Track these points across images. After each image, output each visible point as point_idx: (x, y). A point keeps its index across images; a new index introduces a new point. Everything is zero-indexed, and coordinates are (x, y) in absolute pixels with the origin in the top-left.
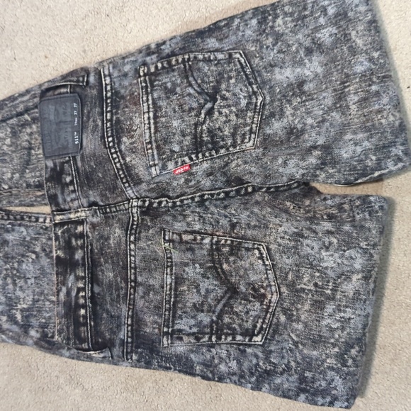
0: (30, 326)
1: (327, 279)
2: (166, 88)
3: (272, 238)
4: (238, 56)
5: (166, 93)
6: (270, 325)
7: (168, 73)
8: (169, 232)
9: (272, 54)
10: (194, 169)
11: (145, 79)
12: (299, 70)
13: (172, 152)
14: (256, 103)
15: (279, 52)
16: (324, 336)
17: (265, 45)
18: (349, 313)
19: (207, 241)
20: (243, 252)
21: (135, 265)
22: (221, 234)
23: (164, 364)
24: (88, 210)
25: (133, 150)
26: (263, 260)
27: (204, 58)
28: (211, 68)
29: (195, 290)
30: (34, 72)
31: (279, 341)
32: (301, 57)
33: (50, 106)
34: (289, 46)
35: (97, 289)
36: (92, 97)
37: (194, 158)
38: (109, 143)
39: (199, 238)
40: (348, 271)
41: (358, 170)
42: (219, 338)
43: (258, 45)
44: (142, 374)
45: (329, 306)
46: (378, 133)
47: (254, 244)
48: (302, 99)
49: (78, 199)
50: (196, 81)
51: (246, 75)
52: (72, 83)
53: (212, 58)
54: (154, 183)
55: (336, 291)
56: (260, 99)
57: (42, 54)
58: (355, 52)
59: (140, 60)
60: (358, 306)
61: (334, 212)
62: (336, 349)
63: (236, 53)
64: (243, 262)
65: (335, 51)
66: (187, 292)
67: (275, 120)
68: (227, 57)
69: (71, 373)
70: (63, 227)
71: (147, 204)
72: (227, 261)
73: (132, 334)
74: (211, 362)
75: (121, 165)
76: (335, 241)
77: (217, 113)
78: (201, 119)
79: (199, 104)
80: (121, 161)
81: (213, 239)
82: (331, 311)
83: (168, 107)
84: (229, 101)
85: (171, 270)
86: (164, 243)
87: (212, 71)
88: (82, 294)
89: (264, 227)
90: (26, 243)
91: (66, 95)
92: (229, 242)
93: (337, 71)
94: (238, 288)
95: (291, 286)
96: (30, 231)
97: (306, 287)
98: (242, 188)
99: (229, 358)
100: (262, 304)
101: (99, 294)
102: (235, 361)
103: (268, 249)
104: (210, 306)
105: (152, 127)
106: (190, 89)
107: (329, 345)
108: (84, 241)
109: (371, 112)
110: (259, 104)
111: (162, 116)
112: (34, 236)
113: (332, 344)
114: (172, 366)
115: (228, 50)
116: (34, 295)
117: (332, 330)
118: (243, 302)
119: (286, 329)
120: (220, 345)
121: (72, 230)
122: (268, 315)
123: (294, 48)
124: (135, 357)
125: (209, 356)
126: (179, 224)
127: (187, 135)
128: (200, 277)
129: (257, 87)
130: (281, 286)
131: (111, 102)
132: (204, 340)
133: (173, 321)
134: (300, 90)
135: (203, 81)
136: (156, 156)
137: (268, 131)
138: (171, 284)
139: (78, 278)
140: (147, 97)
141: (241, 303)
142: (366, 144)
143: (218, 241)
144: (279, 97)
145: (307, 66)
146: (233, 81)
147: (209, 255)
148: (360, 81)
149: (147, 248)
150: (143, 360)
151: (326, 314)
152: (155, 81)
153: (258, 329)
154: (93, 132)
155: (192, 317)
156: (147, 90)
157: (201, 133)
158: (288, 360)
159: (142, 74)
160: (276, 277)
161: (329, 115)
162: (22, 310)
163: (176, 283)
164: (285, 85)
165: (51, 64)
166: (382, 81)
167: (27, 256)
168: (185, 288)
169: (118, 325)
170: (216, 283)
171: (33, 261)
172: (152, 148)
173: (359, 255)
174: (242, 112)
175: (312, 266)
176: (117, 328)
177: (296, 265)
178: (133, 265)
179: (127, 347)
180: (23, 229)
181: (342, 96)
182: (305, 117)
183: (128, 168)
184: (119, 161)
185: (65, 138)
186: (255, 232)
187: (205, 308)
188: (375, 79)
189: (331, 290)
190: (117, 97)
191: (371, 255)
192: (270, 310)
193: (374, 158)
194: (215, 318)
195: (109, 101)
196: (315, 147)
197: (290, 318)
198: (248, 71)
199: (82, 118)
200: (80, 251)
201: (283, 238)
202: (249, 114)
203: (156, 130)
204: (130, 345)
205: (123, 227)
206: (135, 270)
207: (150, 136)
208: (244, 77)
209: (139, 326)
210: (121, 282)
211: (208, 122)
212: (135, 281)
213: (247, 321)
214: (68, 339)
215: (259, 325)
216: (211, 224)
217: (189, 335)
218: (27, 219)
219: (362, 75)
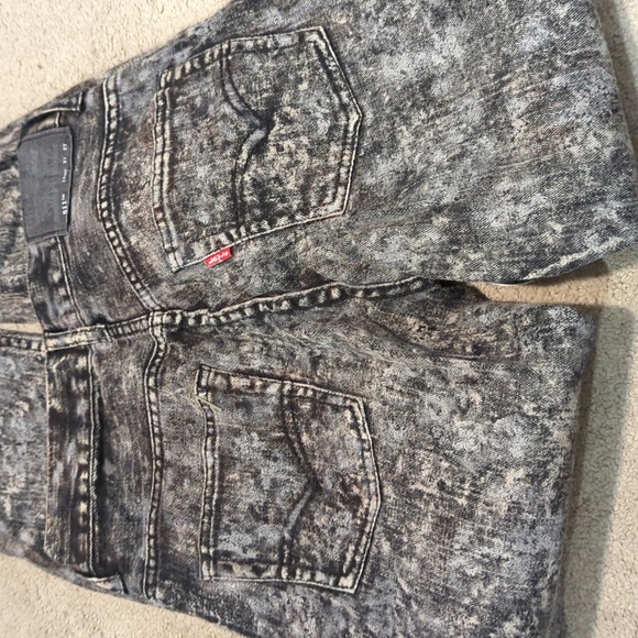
0: (22, 524)
1: (460, 475)
2: (193, 107)
3: (374, 387)
4: (315, 37)
5: (193, 117)
6: (367, 557)
7: (198, 79)
8: (210, 371)
9: (376, 29)
10: (238, 256)
11: (163, 94)
12: (422, 55)
13: (198, 224)
14: (347, 126)
15: (387, 23)
16: (452, 590)
17: (364, 11)
18: (498, 548)
19: (273, 389)
20: (329, 413)
21: (160, 430)
22: (299, 377)
23: (205, 611)
24: (91, 331)
25: (138, 224)
26: (358, 430)
27: (256, 46)
28: (267, 64)
29: (252, 481)
30: (24, 94)
31: (380, 591)
32: (426, 30)
33: (32, 152)
34: (404, 9)
35: (109, 469)
36: (89, 132)
37: (235, 237)
38: (103, 211)
39: (258, 383)
40: (498, 462)
41: (528, 253)
42: (292, 574)
43: (351, 14)
44: (188, 624)
45: (462, 531)
46: (562, 175)
47: (346, 398)
48: (428, 112)
49: (75, 311)
50: (236, 90)
51: (329, 74)
52: (62, 109)
53: (269, 46)
54: (181, 283)
55: (476, 500)
56: (354, 117)
57: (34, 62)
58: (522, 9)
59: (165, 60)
60: (515, 534)
61: (488, 339)
62: (474, 620)
63: (311, 31)
64: (330, 433)
65: (486, 11)
66: (239, 484)
67: (381, 157)
68: (296, 40)
69: (84, 609)
70: (60, 358)
71: (178, 319)
72: (308, 430)
73: (156, 552)
74: (281, 617)
75: (123, 250)
76: (477, 398)
77: (273, 150)
78: (242, 163)
79: (239, 133)
80: (124, 243)
81: (283, 386)
82: (465, 540)
83: (194, 141)
84: (296, 124)
85: (213, 443)
86: (198, 392)
87: (267, 71)
88: (84, 476)
89: (361, 366)
90: (15, 385)
91: (53, 130)
92: (310, 393)
93: (490, 51)
94: (322, 481)
95: (401, 483)
96: (20, 364)
97: (425, 489)
98: (319, 292)
99: (306, 613)
100: (354, 517)
101: (112, 477)
102: (314, 620)
103: (367, 410)
104: (279, 512)
105: (166, 179)
106: (225, 105)
107: (461, 610)
108: (88, 383)
109: (550, 131)
110: (351, 128)
111: (183, 160)
112: (25, 373)
113: (467, 607)
114: (218, 617)
115: (299, 28)
116: (27, 473)
117: (467, 580)
118: (327, 508)
119: (392, 570)
120: (293, 585)
121: (71, 365)
122: (364, 539)
123: (413, 14)
124: (159, 595)
125: (277, 604)
126: (227, 358)
127: (221, 193)
128: (259, 456)
129: (349, 96)
130: (385, 483)
131: (115, 139)
132: (268, 574)
133: (215, 536)
134: (425, 96)
135: (249, 91)
136: (174, 234)
137: (369, 181)
138: (213, 467)
139: (80, 448)
140: (163, 126)
141: (324, 509)
142: (538, 199)
143: (293, 391)
144: (388, 111)
145: (437, 46)
146: (304, 86)
147: (276, 415)
148: (531, 69)
149: (176, 400)
150: (172, 600)
151: (457, 546)
152: (178, 95)
153: (347, 563)
154: (83, 193)
155: (248, 531)
156: (164, 113)
157: (242, 188)
158: (394, 630)
159: (163, 84)
160: (377, 466)
161: (474, 143)
162: (13, 497)
163: (221, 465)
164: (399, 88)
165: (49, 79)
166: (575, 65)
167: (18, 407)
168: (236, 476)
169: (137, 535)
170: (290, 468)
171: (26, 416)
172: (164, 219)
173: (520, 429)
174: (319, 144)
175: (437, 447)
176: (136, 539)
177: (411, 444)
178: (156, 430)
179: (148, 574)
180: (9, 360)
181: (498, 102)
182: (432, 150)
183: (134, 256)
184: (120, 244)
185: (49, 205)
186: (347, 376)
187: (271, 514)
188: (559, 63)
189: (468, 498)
190: (125, 128)
191: (546, 431)
192: (367, 530)
193: (559, 228)
194: (287, 536)
195: (111, 137)
196: (438, 210)
197: (397, 546)
198: (333, 66)
199: (74, 168)
200: (83, 401)
201: (392, 389)
202: (334, 148)
203: (172, 186)
204: (152, 572)
205: (141, 361)
206: (161, 439)
207: (161, 198)
208: (325, 76)
209: (165, 538)
210: (143, 458)
211: (253, 167)
212: (161, 458)
213: (332, 547)
214: (61, 553)
215: (349, 557)
216: (280, 358)
217: (242, 562)
218: (16, 344)
219: (535, 57)
